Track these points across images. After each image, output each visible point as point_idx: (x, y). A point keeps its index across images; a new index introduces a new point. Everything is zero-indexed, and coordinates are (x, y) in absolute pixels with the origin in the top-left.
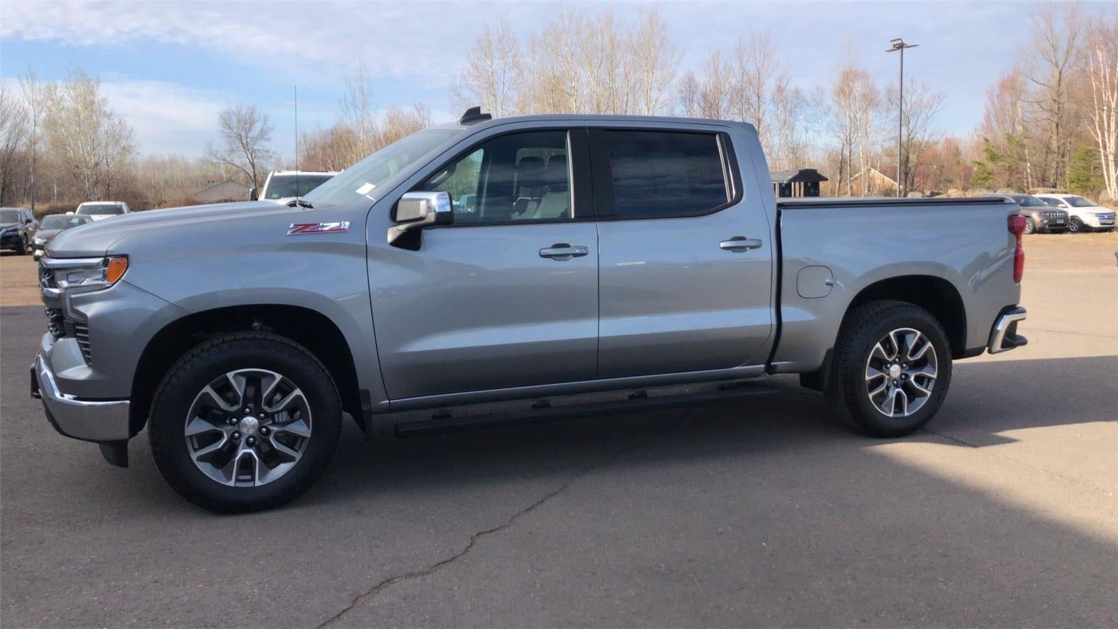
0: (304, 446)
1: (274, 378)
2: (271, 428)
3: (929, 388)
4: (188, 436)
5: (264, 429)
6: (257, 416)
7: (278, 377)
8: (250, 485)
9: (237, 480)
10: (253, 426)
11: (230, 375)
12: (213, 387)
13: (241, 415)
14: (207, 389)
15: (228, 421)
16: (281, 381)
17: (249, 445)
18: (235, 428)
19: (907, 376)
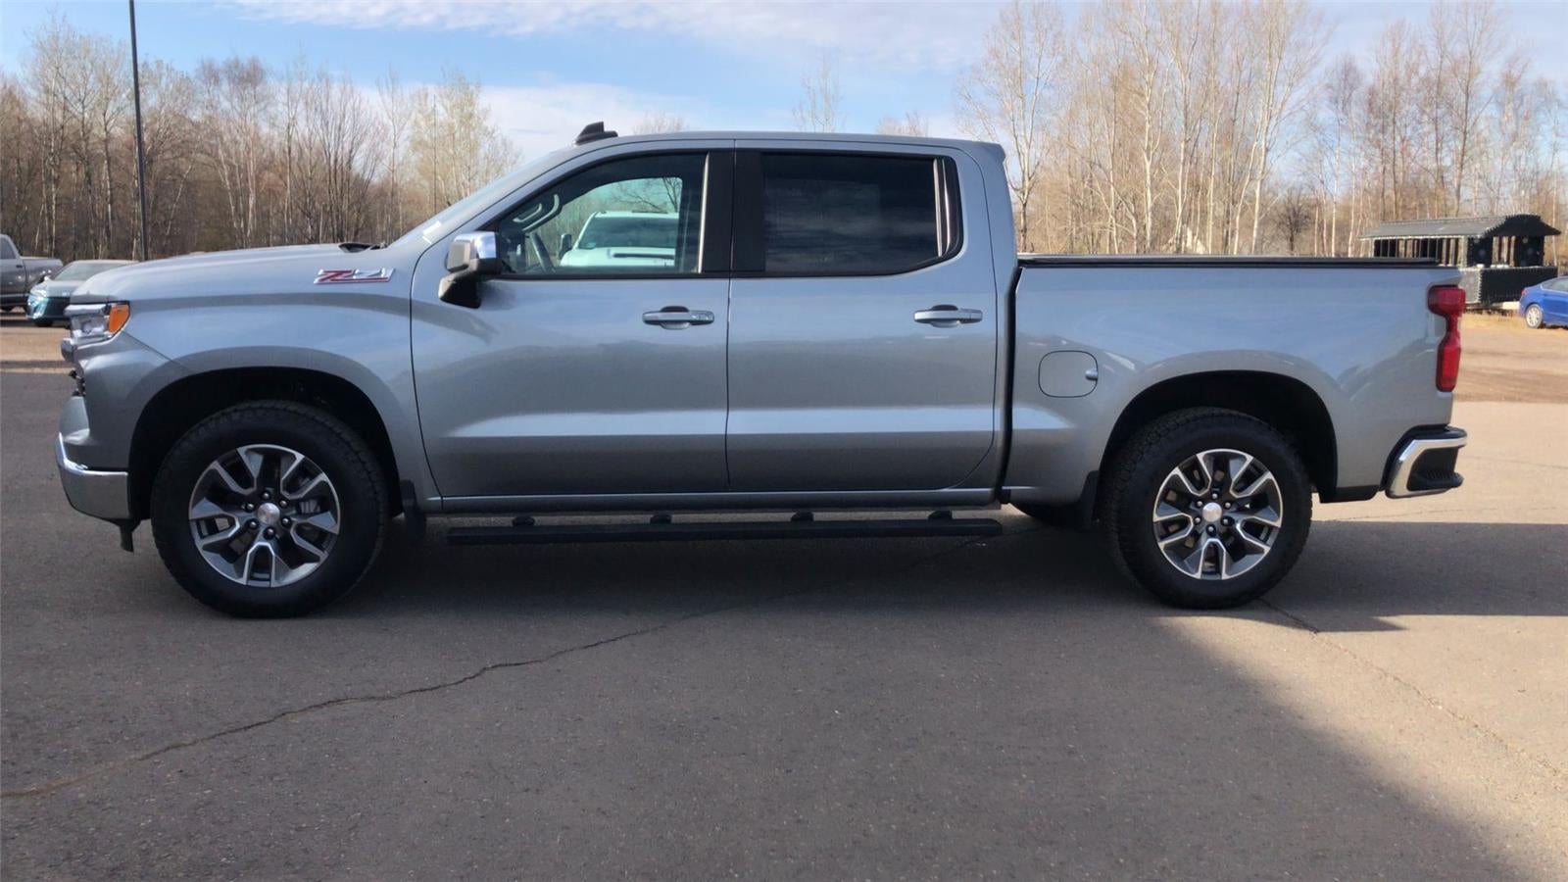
0: (333, 542)
1: (294, 458)
2: (293, 519)
3: (1268, 542)
4: (192, 520)
5: (286, 520)
6: (278, 504)
7: (300, 457)
8: (265, 584)
9: (250, 577)
10: (273, 515)
11: (242, 450)
12: (222, 465)
13: (258, 500)
14: (215, 465)
15: (243, 507)
16: (303, 462)
17: (267, 537)
18: (252, 516)
19: (1232, 522)
